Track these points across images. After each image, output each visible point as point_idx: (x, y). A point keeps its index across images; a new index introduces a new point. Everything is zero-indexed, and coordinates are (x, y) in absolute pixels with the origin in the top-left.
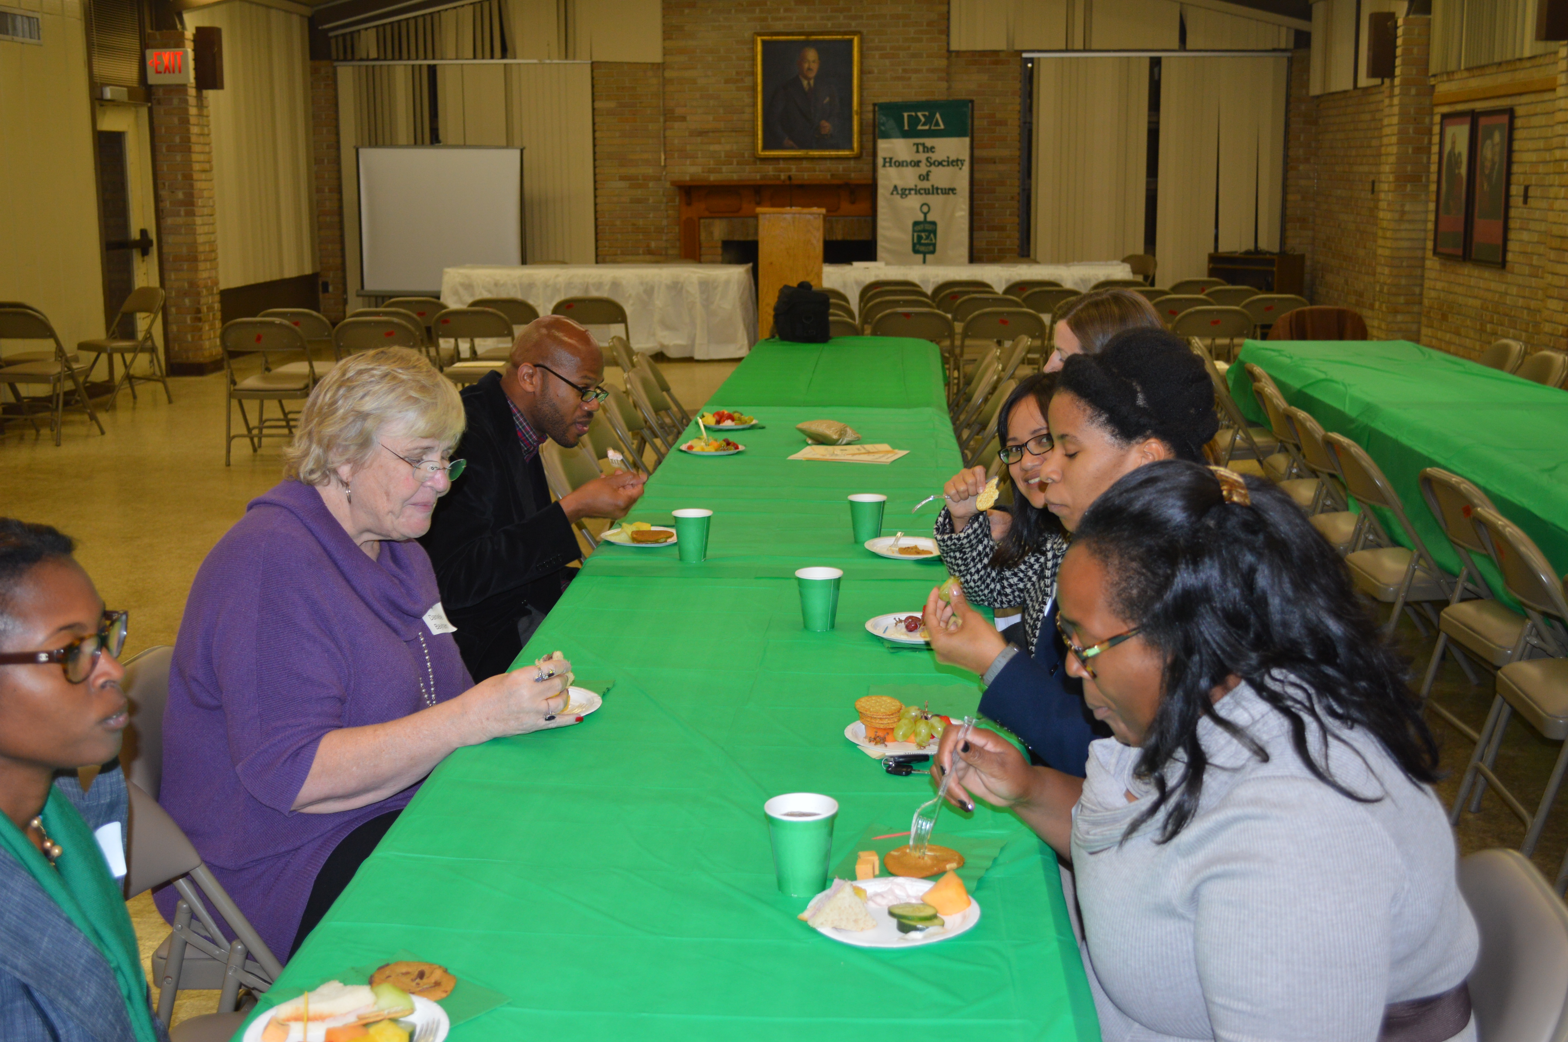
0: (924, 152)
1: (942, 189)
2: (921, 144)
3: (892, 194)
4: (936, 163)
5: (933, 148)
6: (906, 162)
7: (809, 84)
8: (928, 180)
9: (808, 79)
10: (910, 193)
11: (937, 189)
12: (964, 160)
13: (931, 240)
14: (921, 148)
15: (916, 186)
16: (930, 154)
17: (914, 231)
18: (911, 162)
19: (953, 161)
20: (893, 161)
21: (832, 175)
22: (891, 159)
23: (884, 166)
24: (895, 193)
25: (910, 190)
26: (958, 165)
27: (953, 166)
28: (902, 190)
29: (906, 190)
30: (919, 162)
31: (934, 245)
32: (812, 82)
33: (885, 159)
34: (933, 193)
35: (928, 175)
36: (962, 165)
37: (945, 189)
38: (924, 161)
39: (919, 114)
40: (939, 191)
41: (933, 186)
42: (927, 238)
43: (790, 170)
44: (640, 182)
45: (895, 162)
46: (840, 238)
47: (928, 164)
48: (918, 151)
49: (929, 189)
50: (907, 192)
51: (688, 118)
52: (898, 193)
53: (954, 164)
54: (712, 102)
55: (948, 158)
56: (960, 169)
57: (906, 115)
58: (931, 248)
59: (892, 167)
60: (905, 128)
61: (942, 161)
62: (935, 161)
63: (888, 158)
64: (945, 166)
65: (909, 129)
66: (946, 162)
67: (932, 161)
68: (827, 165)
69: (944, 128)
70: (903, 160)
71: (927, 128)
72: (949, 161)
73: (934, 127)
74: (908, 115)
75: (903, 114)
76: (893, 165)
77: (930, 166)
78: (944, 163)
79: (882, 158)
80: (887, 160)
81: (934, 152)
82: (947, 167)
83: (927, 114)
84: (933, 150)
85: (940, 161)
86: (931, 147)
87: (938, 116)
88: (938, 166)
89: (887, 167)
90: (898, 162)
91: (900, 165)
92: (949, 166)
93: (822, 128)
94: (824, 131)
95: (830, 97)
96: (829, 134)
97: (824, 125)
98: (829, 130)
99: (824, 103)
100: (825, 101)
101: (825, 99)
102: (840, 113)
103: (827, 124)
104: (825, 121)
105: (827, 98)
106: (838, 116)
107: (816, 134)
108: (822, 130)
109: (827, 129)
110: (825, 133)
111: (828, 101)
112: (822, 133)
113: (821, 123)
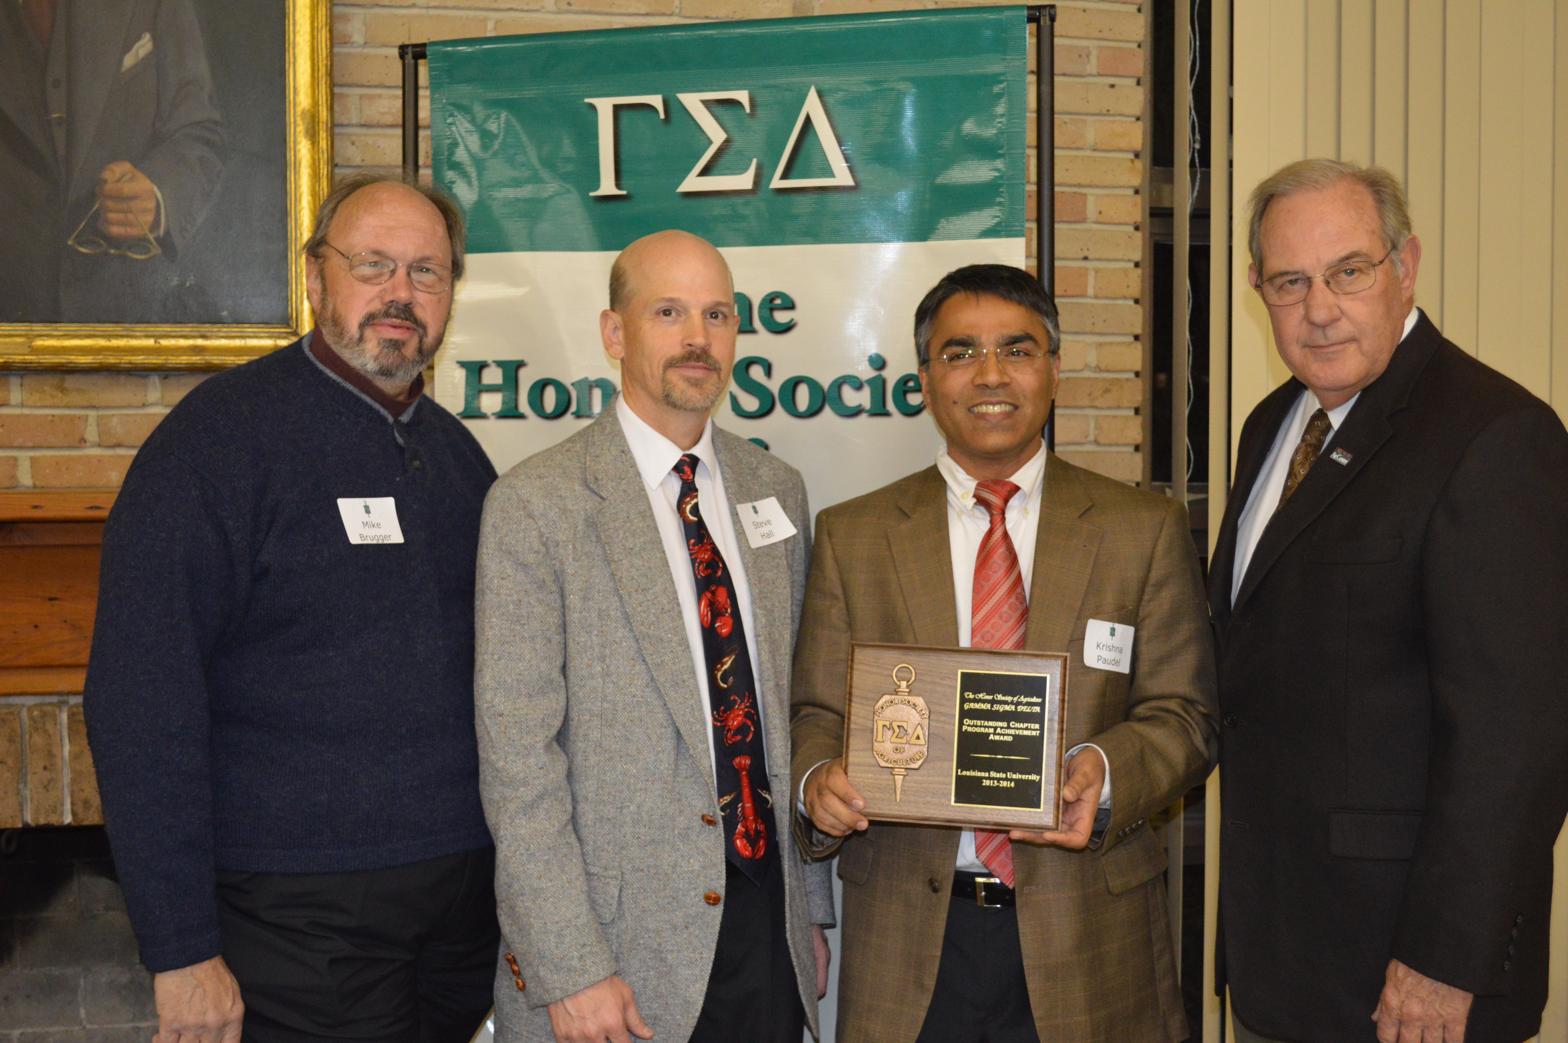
4: (803, 397)
5: (778, 302)
6: (606, 386)
16: (760, 343)
19: (907, 384)
20: (526, 379)
22: (513, 368)
23: (471, 414)
27: (909, 412)
33: (475, 369)
39: (692, 101)
45: (541, 386)
47: (751, 404)
53: (913, 399)
55: (879, 363)
57: (604, 106)
59: (521, 417)
60: (597, 187)
61: (839, 384)
62: (794, 383)
63: (499, 364)
64: (856, 412)
65: (624, 192)
66: (858, 386)
67: (774, 385)
68: (144, 406)
69: (849, 181)
70: (586, 378)
71: (744, 181)
72: (878, 386)
73: (785, 176)
74: (617, 109)
75: (587, 100)
76: (524, 406)
77: (765, 412)
78: (851, 397)
79: (457, 366)
80: (493, 376)
81: (788, 328)
82: (863, 417)
83: (742, 96)
84: (781, 317)
85: (826, 383)
86: (772, 300)
87: (813, 106)
88: (813, 412)
89: (492, 418)
90: (559, 387)
91: (573, 408)
92: (879, 411)
93: (110, 204)
94: (120, 224)
95: (155, 39)
96: (151, 237)
97: (128, 188)
98: (150, 218)
99: (123, 69)
100: (129, 61)
101: (127, 49)
102: (216, 123)
103: (143, 184)
104: (136, 164)
105: (138, 38)
106: (207, 143)
107: (77, 236)
108: (112, 216)
109: (145, 211)
110: (133, 231)
111: (144, 59)
112: (115, 230)
113: (105, 181)
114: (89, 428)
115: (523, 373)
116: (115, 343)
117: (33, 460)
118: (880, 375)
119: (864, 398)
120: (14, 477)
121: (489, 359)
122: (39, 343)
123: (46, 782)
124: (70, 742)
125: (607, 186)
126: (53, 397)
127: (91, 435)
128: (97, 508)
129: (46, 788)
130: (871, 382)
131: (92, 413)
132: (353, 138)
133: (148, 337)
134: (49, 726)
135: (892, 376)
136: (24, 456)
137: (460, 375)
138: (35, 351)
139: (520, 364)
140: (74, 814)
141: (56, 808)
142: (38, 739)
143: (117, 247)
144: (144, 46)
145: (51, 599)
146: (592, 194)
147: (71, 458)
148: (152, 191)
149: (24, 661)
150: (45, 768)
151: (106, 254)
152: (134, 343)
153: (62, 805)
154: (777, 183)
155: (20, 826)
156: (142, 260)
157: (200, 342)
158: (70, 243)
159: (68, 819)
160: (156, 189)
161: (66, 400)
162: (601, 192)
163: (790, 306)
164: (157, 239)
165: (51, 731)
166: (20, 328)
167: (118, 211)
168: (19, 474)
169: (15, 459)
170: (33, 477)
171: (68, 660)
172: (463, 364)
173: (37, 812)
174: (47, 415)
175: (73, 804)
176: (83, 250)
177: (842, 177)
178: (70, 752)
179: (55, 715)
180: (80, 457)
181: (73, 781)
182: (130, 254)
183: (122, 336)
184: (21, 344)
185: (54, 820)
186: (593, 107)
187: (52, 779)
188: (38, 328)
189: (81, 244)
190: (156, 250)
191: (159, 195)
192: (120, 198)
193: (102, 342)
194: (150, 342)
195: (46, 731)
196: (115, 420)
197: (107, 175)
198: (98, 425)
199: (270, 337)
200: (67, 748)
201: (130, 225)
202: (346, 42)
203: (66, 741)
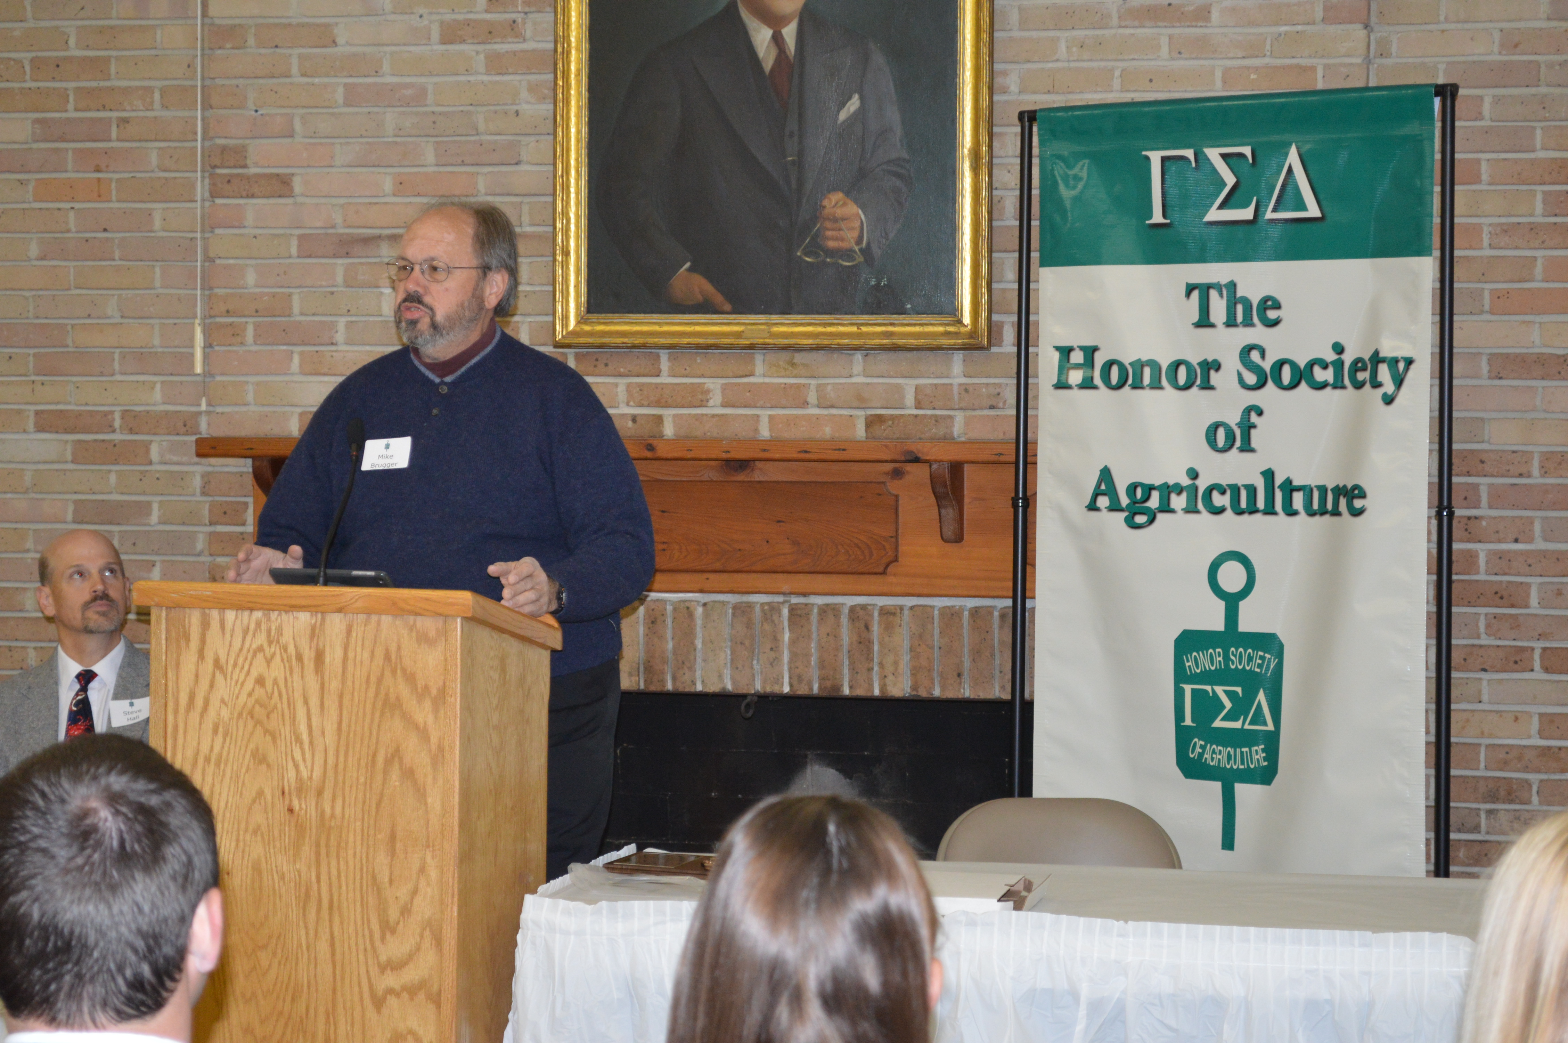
0: (1231, 323)
1: (1307, 491)
2: (1218, 287)
3: (1092, 507)
4: (1286, 374)
5: (1270, 303)
6: (1154, 365)
7: (777, 39)
8: (1247, 448)
9: (775, 21)
10: (1166, 508)
11: (1289, 488)
12: (1409, 362)
13: (1258, 718)
14: (1218, 307)
15: (1194, 474)
16: (1257, 334)
17: (1181, 675)
18: (1176, 365)
19: (1358, 365)
20: (1100, 359)
21: (872, 422)
22: (1090, 352)
23: (1062, 385)
24: (1103, 502)
25: (1167, 490)
26: (1377, 385)
27: (1359, 386)
28: (1132, 488)
29: (1149, 489)
30: (1211, 366)
31: (1272, 742)
32: (789, 33)
33: (1066, 352)
34: (1270, 511)
35: (1247, 427)
36: (1399, 382)
37: (1323, 490)
38: (1231, 364)
39: (1213, 154)
40: (1298, 499)
41: (1269, 475)
42: (1241, 707)
43: (698, 397)
44: (117, 437)
45: (1109, 364)
46: (900, 688)
47: (1251, 379)
48: (1204, 322)
49: (1252, 491)
50: (1154, 502)
51: (298, 186)
52: (1115, 507)
53: (1361, 376)
54: (391, 118)
55: (1339, 349)
56: (1389, 400)
57: (1155, 157)
58: (1258, 755)
59: (1095, 388)
60: (1150, 217)
61: (1311, 364)
62: (1281, 363)
63: (1082, 348)
64: (1323, 386)
65: (1168, 221)
66: (1325, 367)
67: (1267, 366)
68: (851, 376)
69: (1319, 214)
70: (1139, 360)
71: (1247, 214)
72: (1339, 365)
73: (1275, 210)
74: (1164, 159)
75: (1144, 153)
76: (1098, 381)
77: (1260, 385)
78: (1320, 375)
79: (1053, 349)
80: (1077, 357)
81: (1276, 323)
82: (1328, 389)
83: (1247, 151)
84: (1272, 314)
85: (1302, 364)
86: (1266, 302)
87: (1293, 158)
88: (1293, 386)
89: (1076, 388)
90: (1121, 366)
91: (1130, 381)
92: (1338, 385)
93: (828, 224)
94: (836, 239)
95: (862, 98)
96: (857, 248)
97: (839, 212)
98: (855, 234)
99: (839, 122)
100: (843, 116)
101: (842, 105)
102: (904, 160)
103: (853, 209)
104: (847, 194)
105: (850, 98)
106: (898, 175)
107: (804, 249)
108: (829, 233)
109: (853, 229)
110: (844, 245)
111: (855, 112)
112: (831, 244)
113: (824, 207)
114: (810, 393)
115: (1097, 355)
116: (830, 329)
117: (771, 417)
118: (1340, 359)
119: (1328, 375)
120: (756, 430)
121: (1075, 345)
122: (775, 329)
123: (772, 660)
124: (790, 630)
125: (1157, 217)
126: (786, 370)
127: (812, 398)
128: (806, 452)
129: (771, 664)
130: (1334, 363)
131: (813, 382)
132: (1009, 167)
133: (852, 324)
134: (775, 618)
135: (1348, 358)
136: (765, 414)
137: (1056, 355)
138: (772, 335)
139: (1095, 349)
140: (791, 685)
141: (778, 680)
142: (767, 627)
143: (832, 257)
144: (854, 104)
145: (779, 522)
146: (1147, 222)
147: (797, 417)
148: (858, 214)
149: (758, 567)
150: (772, 649)
151: (824, 262)
152: (841, 329)
153: (783, 678)
154: (1269, 215)
155: (753, 692)
156: (849, 267)
157: (891, 329)
158: (799, 254)
159: (786, 689)
160: (860, 212)
161: (795, 372)
162: (1153, 221)
163: (1277, 306)
164: (861, 250)
165: (776, 622)
166: (762, 318)
167: (832, 230)
168: (760, 428)
169: (758, 416)
170: (770, 430)
171: (789, 568)
172: (1058, 348)
173: (764, 682)
174: (781, 384)
175: (790, 678)
176: (807, 259)
177: (1313, 211)
178: (790, 638)
179: (780, 610)
180: (804, 415)
181: (791, 661)
182: (841, 262)
183: (834, 324)
184: (763, 330)
185: (776, 689)
186: (1147, 158)
187: (776, 658)
188: (775, 318)
189: (806, 255)
190: (860, 259)
191: (863, 217)
192: (835, 220)
193: (820, 329)
194: (854, 329)
195: (773, 621)
196: (829, 388)
197: (826, 203)
198: (817, 391)
199: (941, 325)
200: (787, 636)
201: (842, 240)
202: (1005, 91)
203: (787, 630)
